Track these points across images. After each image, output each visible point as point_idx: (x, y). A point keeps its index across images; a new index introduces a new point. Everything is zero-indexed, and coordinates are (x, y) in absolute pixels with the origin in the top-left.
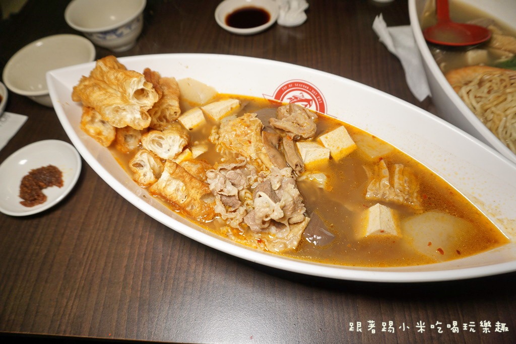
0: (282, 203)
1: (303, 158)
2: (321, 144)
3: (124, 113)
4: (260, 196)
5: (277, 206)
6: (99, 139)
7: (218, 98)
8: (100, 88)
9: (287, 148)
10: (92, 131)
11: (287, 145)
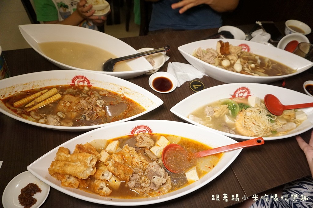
0: (163, 176)
1: (156, 155)
2: (158, 145)
3: (86, 172)
4: (154, 178)
5: (162, 178)
6: (72, 186)
7: (108, 143)
8: (68, 165)
9: (148, 154)
10: (66, 184)
11: (147, 152)
